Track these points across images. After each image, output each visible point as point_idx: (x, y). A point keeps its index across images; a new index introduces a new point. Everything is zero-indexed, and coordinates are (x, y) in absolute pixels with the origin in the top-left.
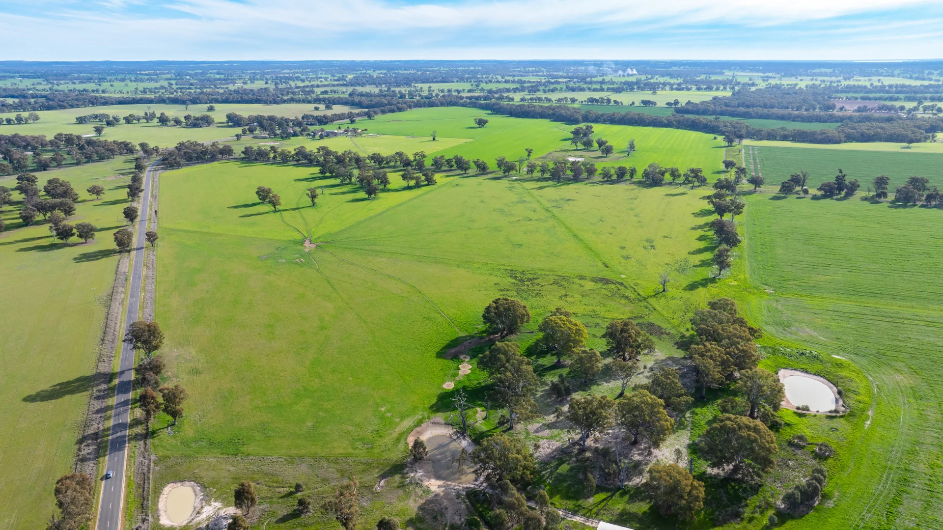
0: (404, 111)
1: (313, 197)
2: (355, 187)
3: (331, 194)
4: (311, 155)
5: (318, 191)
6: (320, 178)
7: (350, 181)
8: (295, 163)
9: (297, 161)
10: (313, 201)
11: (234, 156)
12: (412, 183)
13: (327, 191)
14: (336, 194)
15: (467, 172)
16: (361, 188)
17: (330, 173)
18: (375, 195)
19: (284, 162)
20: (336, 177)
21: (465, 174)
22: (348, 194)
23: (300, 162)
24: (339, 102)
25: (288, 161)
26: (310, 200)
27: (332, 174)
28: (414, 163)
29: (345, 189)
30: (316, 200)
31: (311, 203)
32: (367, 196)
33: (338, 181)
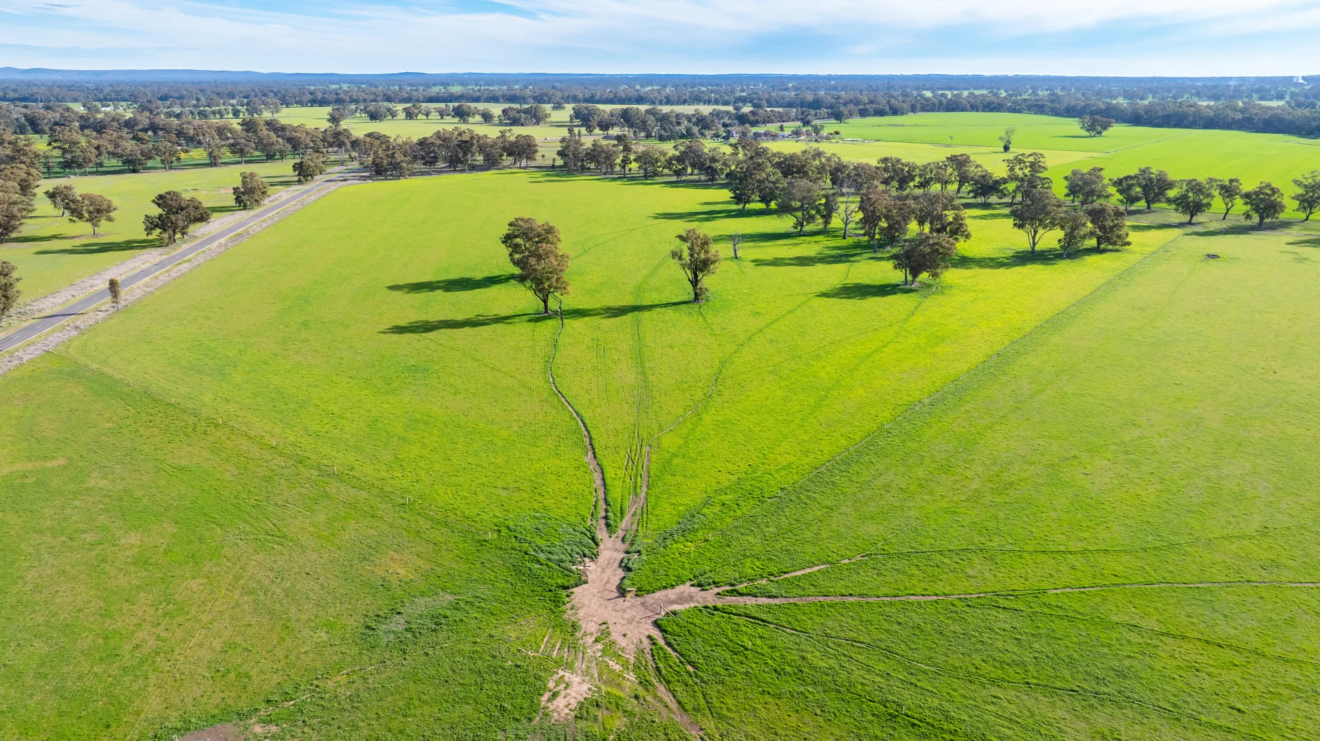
0: (902, 114)
1: (699, 266)
2: (843, 243)
3: (758, 263)
4: (713, 160)
5: (722, 250)
6: (729, 214)
7: (827, 223)
8: (674, 179)
9: (677, 173)
10: (695, 282)
11: (539, 161)
12: (1050, 238)
13: (749, 251)
14: (777, 262)
15: (1199, 218)
16: (872, 247)
17: (763, 199)
18: (935, 275)
19: (646, 177)
20: (784, 209)
21: (1190, 223)
22: (820, 267)
23: (684, 178)
24: (777, 103)
25: (655, 174)
26: (685, 276)
27: (768, 203)
28: (1011, 186)
29: (809, 248)
30: (706, 281)
31: (687, 292)
32: (898, 276)
33: (786, 223)
